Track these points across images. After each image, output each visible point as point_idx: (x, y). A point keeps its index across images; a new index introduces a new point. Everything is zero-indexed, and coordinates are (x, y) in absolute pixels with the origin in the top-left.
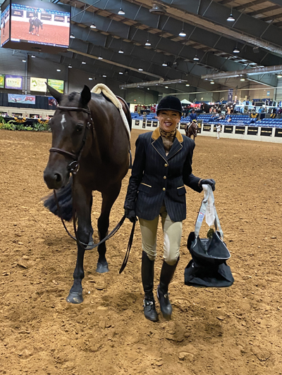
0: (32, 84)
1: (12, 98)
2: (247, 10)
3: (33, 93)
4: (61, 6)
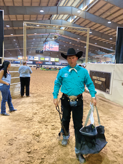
0: (51, 60)
1: (46, 63)
2: (101, 40)
3: (51, 62)
4: (57, 42)
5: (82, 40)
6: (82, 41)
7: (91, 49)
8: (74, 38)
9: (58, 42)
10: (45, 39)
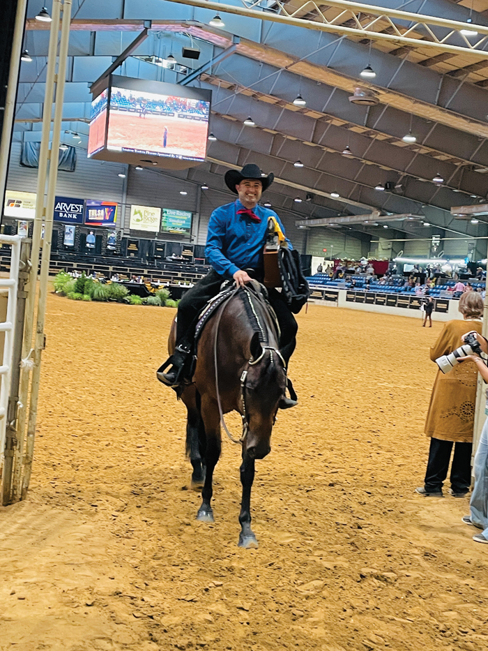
3: (135, 233)
4: (194, 89)
5: (392, 90)
6: (386, 98)
7: (443, 157)
8: (331, 68)
9: (206, 95)
10: (109, 61)
